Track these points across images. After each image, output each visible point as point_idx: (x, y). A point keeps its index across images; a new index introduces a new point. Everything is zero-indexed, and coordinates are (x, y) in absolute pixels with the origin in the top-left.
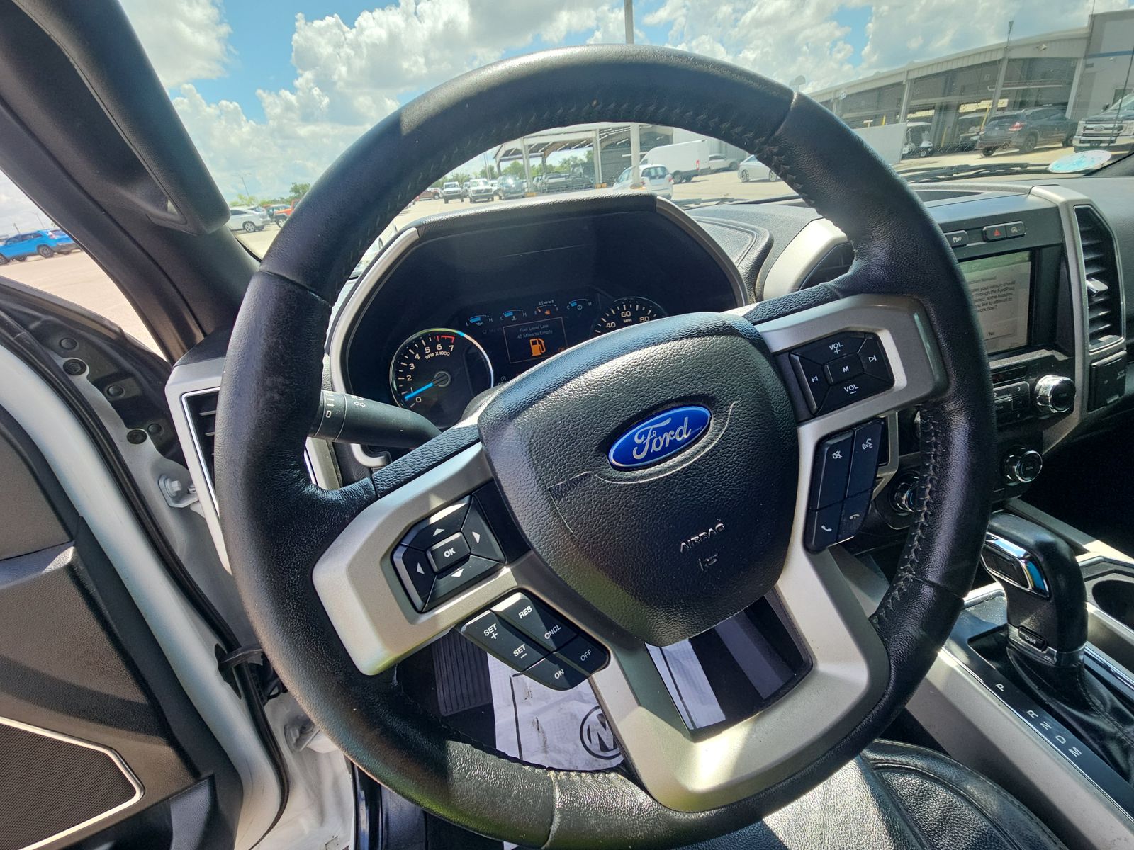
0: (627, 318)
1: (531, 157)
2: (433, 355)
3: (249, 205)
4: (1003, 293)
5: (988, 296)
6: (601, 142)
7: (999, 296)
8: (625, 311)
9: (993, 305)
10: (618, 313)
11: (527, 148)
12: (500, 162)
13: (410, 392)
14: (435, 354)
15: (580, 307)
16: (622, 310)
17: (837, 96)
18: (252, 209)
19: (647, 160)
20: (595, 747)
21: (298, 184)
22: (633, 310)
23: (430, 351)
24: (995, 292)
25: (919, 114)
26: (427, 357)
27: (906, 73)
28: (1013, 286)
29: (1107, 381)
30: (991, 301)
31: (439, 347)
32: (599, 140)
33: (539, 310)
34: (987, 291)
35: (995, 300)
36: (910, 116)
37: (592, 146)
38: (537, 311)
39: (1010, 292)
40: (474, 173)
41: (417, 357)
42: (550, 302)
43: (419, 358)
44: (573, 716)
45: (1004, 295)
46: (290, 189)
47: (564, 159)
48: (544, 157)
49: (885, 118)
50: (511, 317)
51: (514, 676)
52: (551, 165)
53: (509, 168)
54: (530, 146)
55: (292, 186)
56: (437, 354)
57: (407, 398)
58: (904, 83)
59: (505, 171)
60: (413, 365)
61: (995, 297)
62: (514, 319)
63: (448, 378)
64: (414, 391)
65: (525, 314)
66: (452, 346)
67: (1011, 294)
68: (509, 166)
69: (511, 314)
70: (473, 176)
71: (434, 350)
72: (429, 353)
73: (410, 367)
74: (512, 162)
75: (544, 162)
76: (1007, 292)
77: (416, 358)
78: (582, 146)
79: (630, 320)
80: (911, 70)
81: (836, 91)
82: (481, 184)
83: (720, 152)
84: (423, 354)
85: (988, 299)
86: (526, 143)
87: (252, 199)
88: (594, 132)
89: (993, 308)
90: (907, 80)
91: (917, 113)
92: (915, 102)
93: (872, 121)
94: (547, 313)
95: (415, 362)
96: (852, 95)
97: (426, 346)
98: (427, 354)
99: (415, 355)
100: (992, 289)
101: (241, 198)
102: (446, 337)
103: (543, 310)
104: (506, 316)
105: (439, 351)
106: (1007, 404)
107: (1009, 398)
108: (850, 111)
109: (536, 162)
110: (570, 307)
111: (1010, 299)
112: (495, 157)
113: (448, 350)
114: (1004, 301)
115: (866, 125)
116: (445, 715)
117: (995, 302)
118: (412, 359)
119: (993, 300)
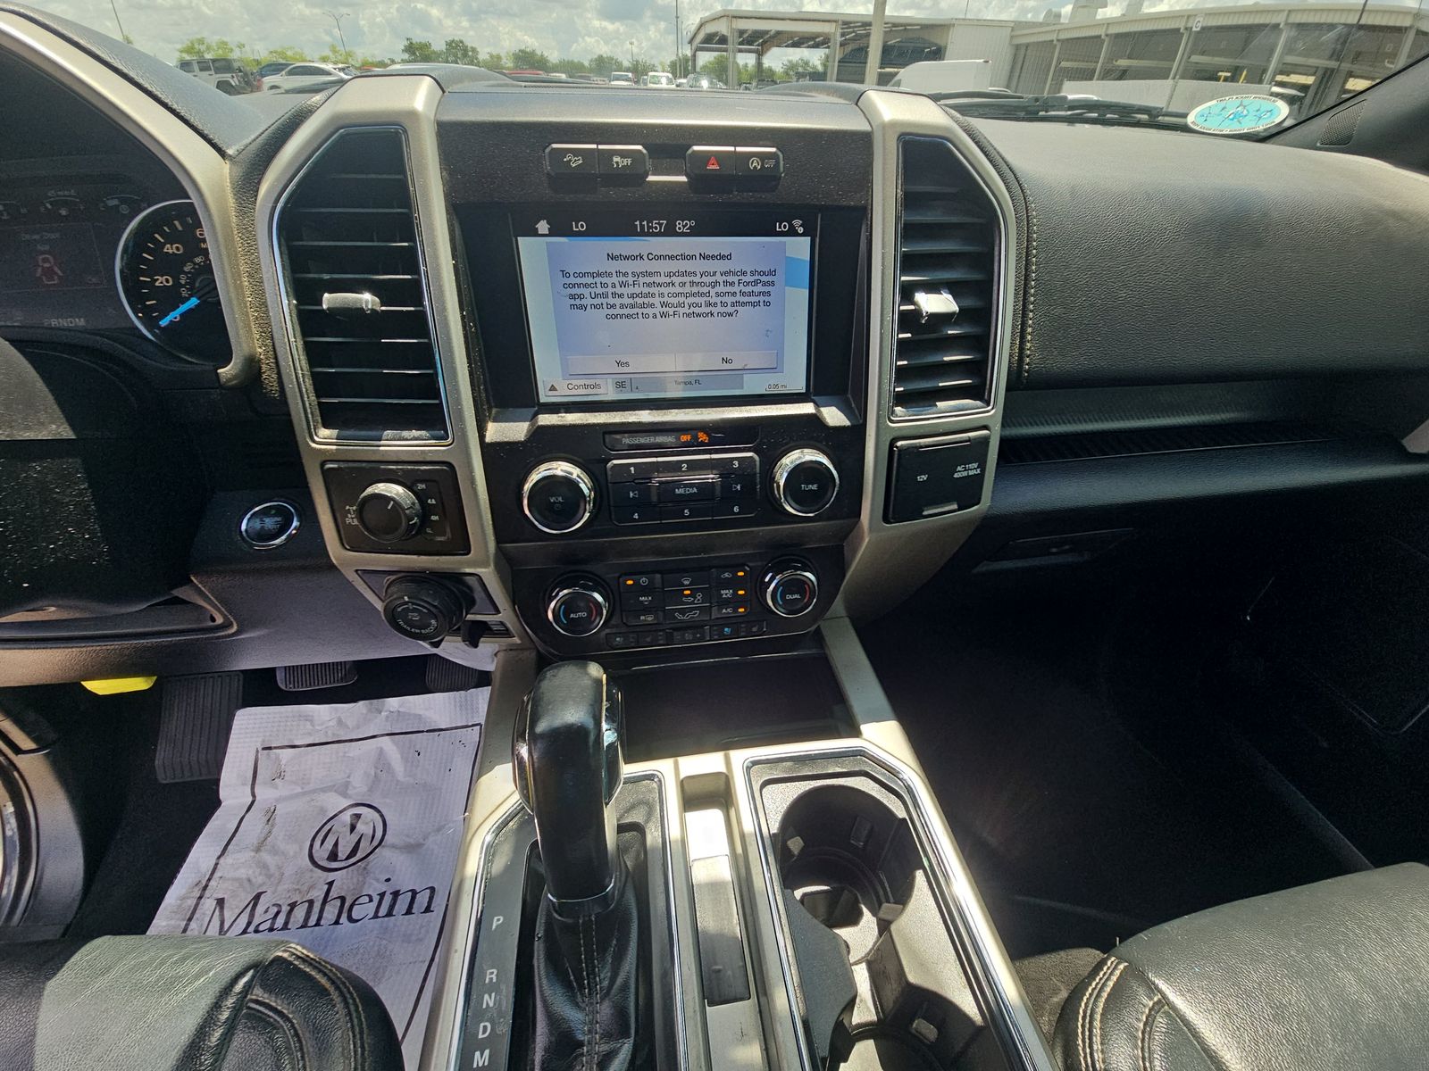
1: (740, 51)
3: (335, 63)
4: (749, 289)
5: (718, 289)
6: (842, 45)
7: (743, 294)
9: (730, 309)
11: (736, 34)
12: (696, 50)
17: (1189, 25)
18: (340, 69)
19: (900, 80)
20: (321, 854)
21: (414, 42)
24: (732, 284)
25: (1295, 78)
27: (1286, 13)
28: (769, 278)
29: (925, 477)
30: (724, 299)
32: (839, 39)
34: (713, 279)
35: (734, 299)
36: (1279, 78)
37: (828, 47)
39: (766, 289)
40: (661, 63)
42: (66, 193)
44: (323, 810)
45: (751, 294)
46: (403, 48)
47: (790, 62)
48: (760, 54)
49: (1245, 73)
51: (264, 749)
52: (770, 70)
53: (710, 63)
54: (741, 32)
55: (406, 43)
58: (1281, 26)
59: (704, 67)
61: (734, 294)
67: (769, 294)
68: (712, 59)
70: (660, 68)
74: (716, 54)
75: (759, 64)
76: (759, 288)
78: (816, 46)
80: (1294, 10)
81: (1189, 17)
82: (664, 80)
83: (1008, 87)
85: (718, 295)
86: (734, 26)
87: (349, 54)
88: (834, 24)
89: (730, 315)
90: (1287, 24)
91: (1292, 76)
92: (1290, 59)
93: (1229, 74)
96: (1210, 28)
100: (724, 278)
101: (334, 51)
106: (705, 488)
107: (711, 477)
108: (1203, 53)
109: (747, 60)
111: (767, 304)
112: (691, 42)
114: (754, 304)
115: (1217, 79)
116: (164, 782)
117: (733, 304)
119: (729, 299)
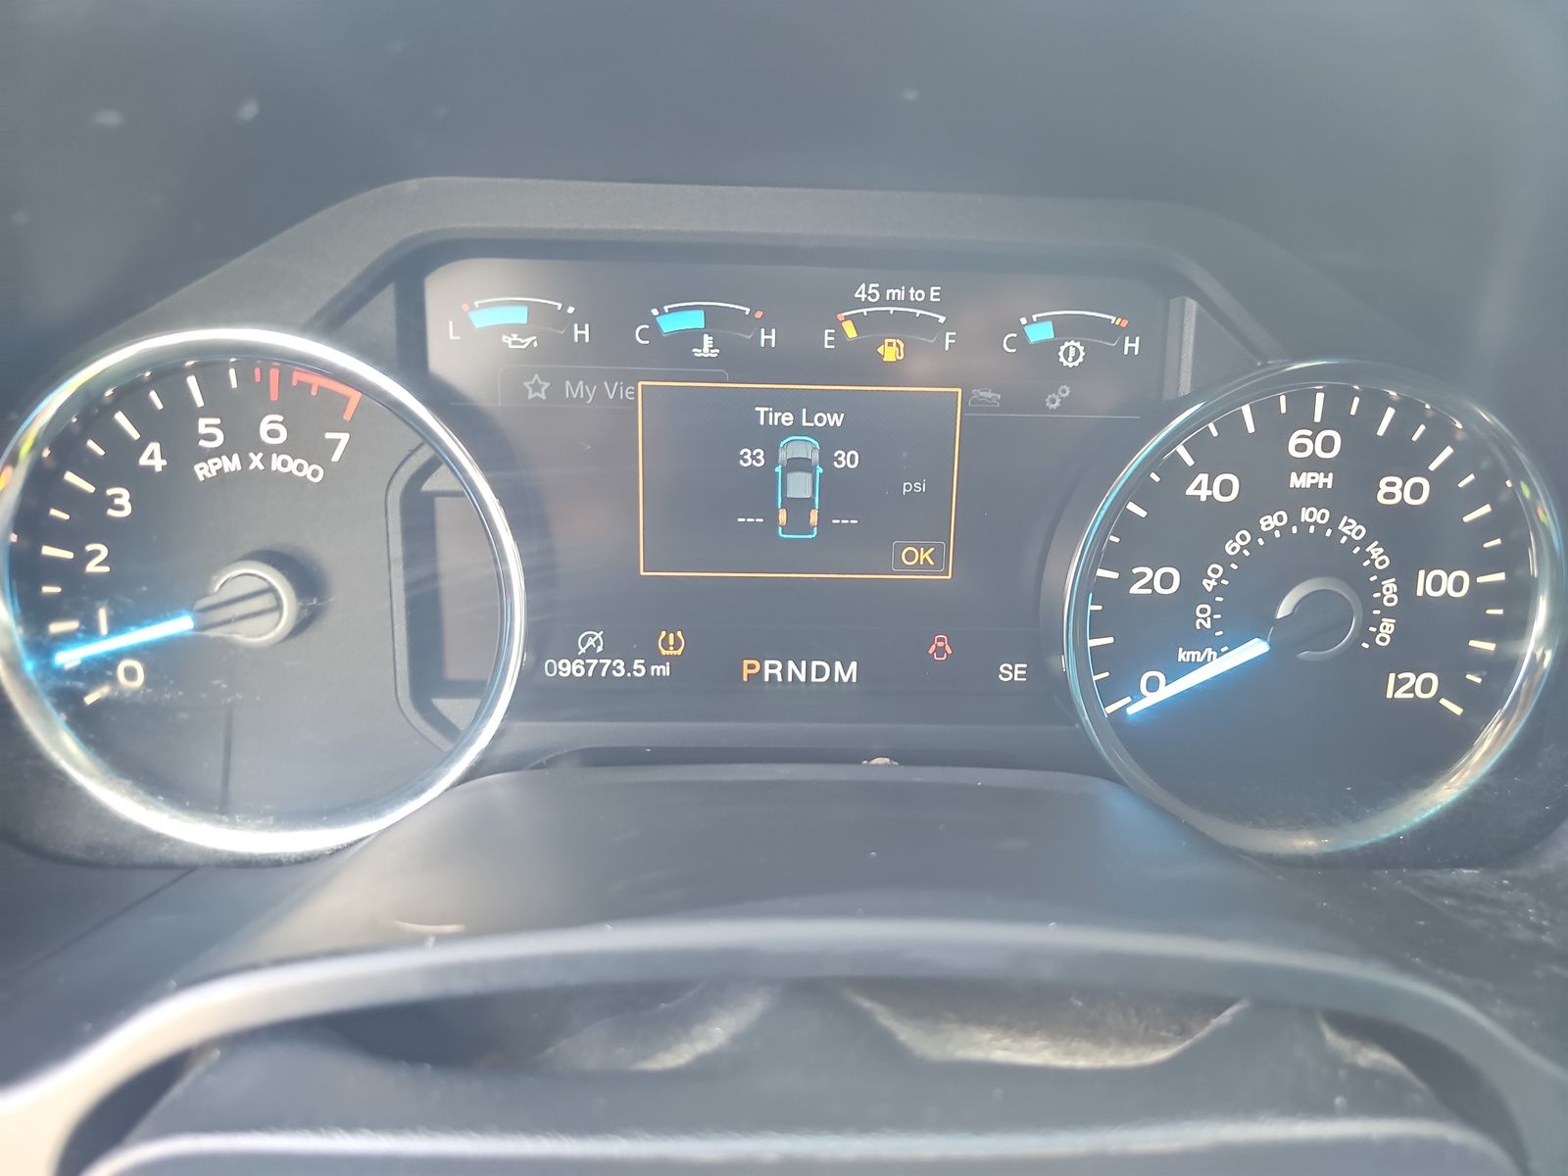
0: (1313, 464)
2: (233, 464)
8: (1316, 429)
10: (1276, 429)
13: (90, 631)
14: (245, 461)
15: (1072, 354)
16: (1300, 416)
22: (1357, 432)
23: (220, 440)
26: (204, 471)
31: (271, 427)
33: (850, 331)
38: (840, 333)
41: (153, 457)
42: (916, 295)
43: (159, 464)
50: (693, 337)
56: (256, 461)
57: (68, 658)
60: (122, 496)
62: (707, 349)
63: (279, 607)
64: (118, 625)
65: (768, 337)
66: (344, 437)
69: (694, 320)
71: (241, 439)
72: (217, 453)
73: (110, 502)
77: (144, 461)
79: (1324, 480)
84: (184, 449)
94: (890, 352)
95: (140, 481)
97: (206, 412)
98: (206, 455)
99: (141, 446)
102: (317, 381)
103: (876, 326)
104: (670, 324)
105: (268, 452)
110: (1021, 340)
113: (318, 452)
118: (121, 464)
